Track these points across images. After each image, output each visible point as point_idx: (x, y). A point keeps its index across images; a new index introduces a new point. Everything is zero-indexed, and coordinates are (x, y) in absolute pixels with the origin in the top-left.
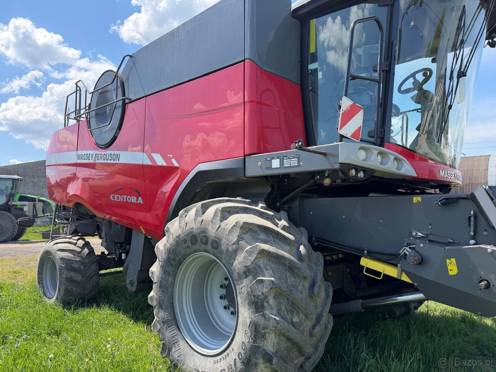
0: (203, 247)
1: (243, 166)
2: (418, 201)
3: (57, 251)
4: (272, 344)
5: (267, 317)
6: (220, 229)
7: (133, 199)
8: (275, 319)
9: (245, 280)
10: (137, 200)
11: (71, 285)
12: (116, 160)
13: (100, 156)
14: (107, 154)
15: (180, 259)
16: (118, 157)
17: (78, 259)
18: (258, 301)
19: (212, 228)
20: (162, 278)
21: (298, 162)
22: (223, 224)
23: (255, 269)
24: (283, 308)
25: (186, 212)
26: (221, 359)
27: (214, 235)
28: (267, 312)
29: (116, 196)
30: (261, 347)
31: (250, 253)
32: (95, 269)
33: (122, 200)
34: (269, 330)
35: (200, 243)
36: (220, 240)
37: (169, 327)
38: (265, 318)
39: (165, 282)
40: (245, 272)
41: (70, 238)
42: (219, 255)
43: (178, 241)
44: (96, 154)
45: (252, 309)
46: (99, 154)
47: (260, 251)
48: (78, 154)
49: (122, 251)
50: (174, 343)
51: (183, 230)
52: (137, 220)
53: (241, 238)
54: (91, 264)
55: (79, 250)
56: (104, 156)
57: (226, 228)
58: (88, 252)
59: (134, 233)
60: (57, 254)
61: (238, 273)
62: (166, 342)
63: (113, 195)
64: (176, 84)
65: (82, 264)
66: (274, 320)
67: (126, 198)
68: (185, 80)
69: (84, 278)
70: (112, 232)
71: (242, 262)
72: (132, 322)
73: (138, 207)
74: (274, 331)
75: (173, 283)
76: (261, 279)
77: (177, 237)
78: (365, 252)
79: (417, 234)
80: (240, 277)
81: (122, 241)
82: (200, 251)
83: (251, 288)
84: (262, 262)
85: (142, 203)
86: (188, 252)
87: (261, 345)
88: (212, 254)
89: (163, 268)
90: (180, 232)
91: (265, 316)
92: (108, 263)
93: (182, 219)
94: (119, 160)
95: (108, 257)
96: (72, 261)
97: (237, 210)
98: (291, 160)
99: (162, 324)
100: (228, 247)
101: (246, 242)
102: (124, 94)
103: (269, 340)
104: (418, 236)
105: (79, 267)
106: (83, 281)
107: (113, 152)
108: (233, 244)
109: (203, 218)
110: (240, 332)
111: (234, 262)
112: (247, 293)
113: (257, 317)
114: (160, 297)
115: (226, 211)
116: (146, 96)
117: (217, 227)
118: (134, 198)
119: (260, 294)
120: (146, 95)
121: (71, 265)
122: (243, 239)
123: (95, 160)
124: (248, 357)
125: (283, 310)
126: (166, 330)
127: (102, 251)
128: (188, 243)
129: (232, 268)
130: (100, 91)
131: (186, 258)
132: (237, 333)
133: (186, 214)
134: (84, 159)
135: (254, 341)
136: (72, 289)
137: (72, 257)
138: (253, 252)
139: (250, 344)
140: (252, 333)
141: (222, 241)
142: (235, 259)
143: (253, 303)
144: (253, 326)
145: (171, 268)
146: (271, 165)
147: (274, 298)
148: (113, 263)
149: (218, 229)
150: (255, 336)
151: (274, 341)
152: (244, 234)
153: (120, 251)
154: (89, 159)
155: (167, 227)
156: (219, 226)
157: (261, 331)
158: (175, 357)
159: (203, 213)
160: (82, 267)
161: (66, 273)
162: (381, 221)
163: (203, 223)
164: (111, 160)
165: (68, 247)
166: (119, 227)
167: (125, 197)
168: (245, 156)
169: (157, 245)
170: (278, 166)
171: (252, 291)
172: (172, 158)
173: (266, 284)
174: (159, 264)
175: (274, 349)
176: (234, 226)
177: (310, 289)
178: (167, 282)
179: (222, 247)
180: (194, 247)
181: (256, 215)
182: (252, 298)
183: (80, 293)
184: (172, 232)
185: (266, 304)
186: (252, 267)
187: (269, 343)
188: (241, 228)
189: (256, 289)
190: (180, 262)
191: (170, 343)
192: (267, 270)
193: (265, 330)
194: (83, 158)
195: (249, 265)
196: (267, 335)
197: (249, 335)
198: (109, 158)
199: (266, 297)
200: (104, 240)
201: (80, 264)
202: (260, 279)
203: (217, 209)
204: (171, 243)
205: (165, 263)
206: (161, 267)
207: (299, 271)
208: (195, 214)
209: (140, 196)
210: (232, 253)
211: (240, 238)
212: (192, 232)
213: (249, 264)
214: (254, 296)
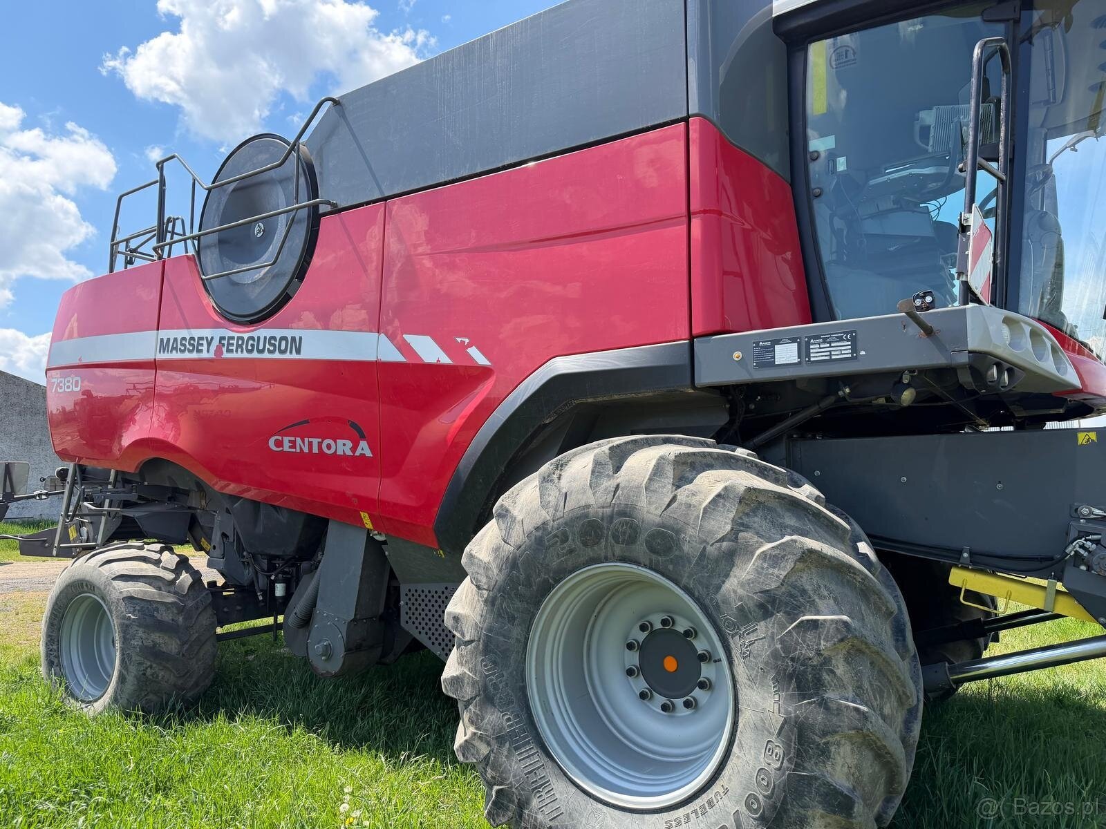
0: (618, 549)
1: (687, 361)
2: (1088, 440)
3: (114, 579)
4: (846, 769)
5: (833, 706)
6: (674, 505)
7: (343, 447)
8: (857, 710)
9: (762, 623)
10: (354, 449)
11: (154, 665)
12: (291, 352)
13: (238, 342)
14: (259, 338)
15: (546, 581)
16: (296, 345)
17: (170, 599)
18: (805, 672)
19: (650, 503)
20: (490, 630)
21: (851, 349)
22: (683, 493)
23: (792, 596)
24: (866, 685)
25: (557, 468)
26: (687, 816)
27: (658, 520)
28: (829, 694)
29: (286, 440)
30: (816, 778)
31: (773, 559)
32: (210, 624)
33: (306, 450)
34: (837, 737)
35: (610, 538)
36: (678, 532)
37: (517, 749)
38: (827, 709)
39: (501, 639)
40: (761, 606)
41: (141, 548)
42: (671, 567)
43: (541, 537)
44: (222, 338)
45: (788, 689)
46: (233, 338)
47: (803, 553)
48: (162, 340)
49: (276, 576)
50: (536, 788)
51: (556, 510)
52: (355, 496)
53: (742, 524)
54: (200, 610)
55: (170, 576)
56: (251, 342)
57: (694, 501)
58: (190, 580)
59: (333, 529)
60: (114, 588)
61: (741, 609)
62: (511, 788)
63: (280, 438)
64: (479, 170)
65: (181, 610)
66: (854, 713)
67: (320, 445)
68: (506, 163)
69: (186, 647)
70: (260, 529)
71: (753, 583)
72: (337, 749)
73: (358, 465)
74: (850, 738)
75: (523, 640)
76: (812, 620)
77: (537, 529)
78: (965, 555)
79: (1091, 513)
80: (745, 616)
81: (291, 549)
82: (606, 560)
83: (782, 641)
84: (808, 580)
85: (369, 453)
86: (570, 563)
87: (817, 773)
88: (645, 566)
89: (493, 604)
90: (545, 515)
91: (825, 703)
92: (225, 610)
93: (549, 485)
94: (298, 352)
95: (224, 594)
96: (154, 605)
97: (709, 460)
98: (832, 345)
99: (493, 742)
100: (705, 548)
101: (757, 533)
102: (314, 193)
103: (839, 760)
104: (1092, 516)
105: (173, 620)
106: (183, 655)
107: (278, 333)
108: (722, 540)
109: (618, 481)
110: (746, 747)
111: (724, 582)
112: (772, 653)
113: (805, 709)
114: (487, 676)
115: (684, 463)
116: (385, 199)
117: (667, 500)
118: (344, 445)
119: (811, 654)
120: (386, 195)
121: (154, 616)
122: (747, 527)
123: (219, 351)
124: (779, 804)
125: (867, 690)
126: (506, 757)
127: (211, 579)
128: (574, 542)
129: (719, 597)
130: (232, 187)
131: (562, 579)
132: (735, 749)
133: (558, 472)
134: (182, 351)
135: (797, 765)
136: (158, 676)
137: (154, 594)
138: (783, 557)
139: (784, 774)
140: (790, 746)
141: (685, 533)
142: (727, 576)
143: (790, 677)
144: (792, 731)
145: (518, 604)
146: (774, 357)
147: (846, 660)
148: (239, 608)
149: (669, 505)
150: (799, 754)
151: (849, 761)
152: (747, 514)
153: (273, 578)
154: (199, 351)
155: (502, 505)
156: (671, 498)
157: (817, 739)
158: (541, 823)
159: (617, 469)
160: (181, 618)
161: (140, 633)
162: (999, 486)
163: (619, 492)
164: (270, 352)
165: (142, 570)
166: (283, 518)
167: (315, 441)
168: (692, 338)
169: (467, 549)
170: (796, 360)
171: (786, 649)
172: (470, 345)
173: (828, 631)
174: (481, 595)
175: (848, 779)
176: (719, 496)
177: (897, 640)
178: (504, 636)
179: (686, 548)
180: (590, 552)
181: (751, 472)
182: (788, 666)
183: (175, 685)
184: (520, 518)
185: (827, 677)
186: (783, 593)
187: (838, 768)
188: (740, 502)
189: (797, 643)
190: (546, 589)
191: (523, 790)
192: (822, 597)
193: (829, 738)
194: (179, 346)
195: (776, 589)
196: (833, 749)
197: (780, 751)
198: (267, 346)
199: (827, 661)
200: (218, 552)
201: (175, 611)
202: (808, 621)
203: (662, 458)
204: (519, 542)
205: (499, 591)
206: (486, 602)
207: (880, 598)
208: (593, 472)
209: (363, 437)
210: (717, 561)
211: (739, 526)
212: (586, 516)
213: (774, 586)
214: (792, 659)
